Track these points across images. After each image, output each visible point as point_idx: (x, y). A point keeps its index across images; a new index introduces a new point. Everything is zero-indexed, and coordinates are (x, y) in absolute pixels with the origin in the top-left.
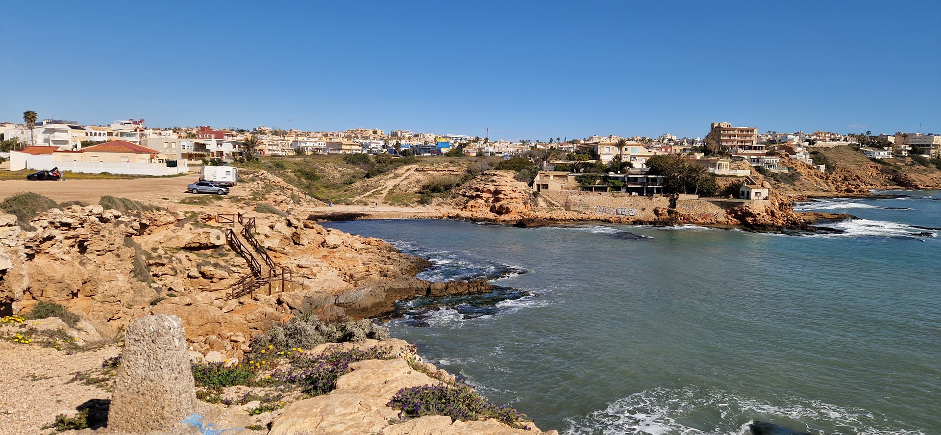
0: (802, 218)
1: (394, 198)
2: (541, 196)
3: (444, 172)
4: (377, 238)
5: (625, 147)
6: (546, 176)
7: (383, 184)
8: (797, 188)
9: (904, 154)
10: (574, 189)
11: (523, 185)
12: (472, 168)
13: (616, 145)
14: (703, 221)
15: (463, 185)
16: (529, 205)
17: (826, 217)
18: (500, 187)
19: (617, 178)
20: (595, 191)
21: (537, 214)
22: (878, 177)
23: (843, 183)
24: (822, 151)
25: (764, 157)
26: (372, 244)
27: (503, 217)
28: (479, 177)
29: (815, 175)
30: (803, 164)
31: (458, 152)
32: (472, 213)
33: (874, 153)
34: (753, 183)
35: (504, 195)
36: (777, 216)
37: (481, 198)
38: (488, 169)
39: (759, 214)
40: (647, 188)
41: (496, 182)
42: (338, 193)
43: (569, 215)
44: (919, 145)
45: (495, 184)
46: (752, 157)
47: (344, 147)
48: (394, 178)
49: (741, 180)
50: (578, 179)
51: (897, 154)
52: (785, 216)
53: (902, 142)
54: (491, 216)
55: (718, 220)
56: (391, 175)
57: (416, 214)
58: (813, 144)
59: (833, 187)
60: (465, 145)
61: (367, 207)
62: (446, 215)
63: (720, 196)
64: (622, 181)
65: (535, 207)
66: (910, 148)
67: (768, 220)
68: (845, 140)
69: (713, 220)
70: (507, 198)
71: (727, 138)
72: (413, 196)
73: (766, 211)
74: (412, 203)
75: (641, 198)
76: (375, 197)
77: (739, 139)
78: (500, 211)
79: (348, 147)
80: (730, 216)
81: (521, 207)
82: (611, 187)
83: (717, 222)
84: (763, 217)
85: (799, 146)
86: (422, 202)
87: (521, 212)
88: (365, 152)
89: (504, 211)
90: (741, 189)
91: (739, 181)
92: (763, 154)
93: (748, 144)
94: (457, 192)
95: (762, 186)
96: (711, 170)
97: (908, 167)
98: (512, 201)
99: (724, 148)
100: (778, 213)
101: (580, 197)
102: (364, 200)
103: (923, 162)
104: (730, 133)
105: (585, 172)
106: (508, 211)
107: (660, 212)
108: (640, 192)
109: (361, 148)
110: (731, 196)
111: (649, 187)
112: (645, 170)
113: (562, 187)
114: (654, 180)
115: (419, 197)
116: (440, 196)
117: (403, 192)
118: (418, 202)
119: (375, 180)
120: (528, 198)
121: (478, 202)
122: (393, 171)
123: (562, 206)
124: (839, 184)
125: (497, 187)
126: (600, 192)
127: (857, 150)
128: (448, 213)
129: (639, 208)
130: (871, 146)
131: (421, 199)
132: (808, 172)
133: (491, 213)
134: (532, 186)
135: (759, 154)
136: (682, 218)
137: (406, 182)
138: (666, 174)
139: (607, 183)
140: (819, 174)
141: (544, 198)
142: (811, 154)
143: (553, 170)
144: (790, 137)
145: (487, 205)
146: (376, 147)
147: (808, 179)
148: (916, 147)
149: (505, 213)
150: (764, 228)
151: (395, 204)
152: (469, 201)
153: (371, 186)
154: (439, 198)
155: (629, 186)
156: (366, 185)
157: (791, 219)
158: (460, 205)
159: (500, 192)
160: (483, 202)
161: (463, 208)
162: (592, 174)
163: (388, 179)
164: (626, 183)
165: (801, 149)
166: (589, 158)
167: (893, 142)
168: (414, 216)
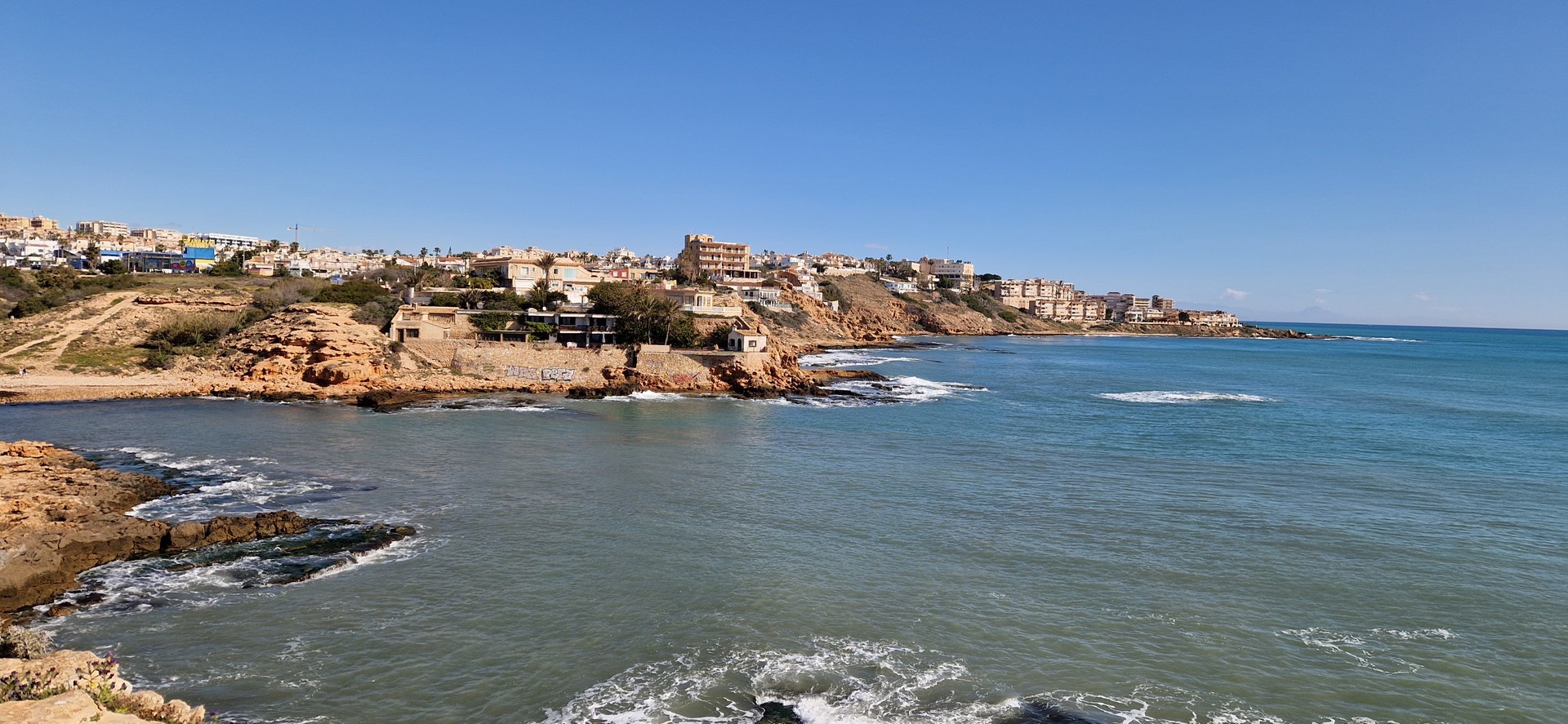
0: (811, 378)
1: (79, 357)
2: (405, 350)
3: (201, 306)
4: (40, 440)
5: (554, 267)
6: (415, 314)
7: (55, 330)
8: (804, 334)
9: (930, 288)
10: (468, 337)
11: (370, 331)
12: (264, 298)
13: (539, 264)
14: (677, 387)
15: (245, 331)
16: (382, 367)
17: (842, 375)
18: (323, 334)
19: (541, 319)
20: (504, 340)
21: (399, 382)
22: (902, 318)
23: (862, 327)
24: (834, 282)
25: (760, 288)
26: (27, 454)
27: (330, 390)
28: (279, 316)
29: (826, 315)
30: (810, 299)
31: (233, 268)
32: (264, 383)
33: (896, 286)
34: (746, 328)
35: (333, 348)
36: (779, 375)
37: (284, 354)
38: (298, 301)
39: (755, 373)
40: (591, 335)
41: (314, 324)
43: (459, 382)
44: (947, 276)
45: (314, 328)
46: (744, 288)
48: (82, 317)
49: (730, 322)
50: (475, 320)
51: (922, 287)
52: (789, 376)
53: (929, 271)
54: (306, 388)
55: (699, 383)
56: (77, 311)
57: (137, 389)
58: (823, 271)
59: (849, 332)
60: (249, 255)
62: (208, 389)
63: (701, 346)
64: (550, 324)
65: (395, 370)
66: (938, 280)
67: (767, 381)
68: (862, 266)
69: (692, 384)
70: (338, 355)
71: (709, 258)
72: (129, 353)
73: (765, 369)
74: (127, 367)
75: (581, 352)
76: (35, 357)
77: (726, 260)
78: (324, 379)
80: (715, 378)
81: (367, 371)
82: (532, 334)
83: (698, 387)
84: (761, 378)
85: (806, 273)
86: (151, 365)
87: (367, 380)
88: (13, 263)
89: (332, 379)
90: (731, 336)
91: (727, 324)
92: (758, 284)
93: (738, 268)
94: (232, 344)
95: (758, 331)
96: (687, 307)
97: (936, 305)
98: (347, 359)
99: (705, 273)
100: (780, 371)
101: (479, 351)
102: (8, 362)
103: (952, 299)
104: (712, 250)
105: (485, 308)
106: (340, 378)
107: (612, 374)
108: (580, 341)
109: (3, 256)
110: (717, 347)
111: (593, 333)
112: (588, 306)
113: (446, 335)
114: (602, 322)
115: (143, 355)
116: (193, 352)
117: (105, 346)
118: (140, 364)
119: (36, 322)
120: (381, 353)
121: (277, 363)
122: (80, 303)
123: (446, 367)
124: (857, 328)
125: (316, 334)
126: (512, 342)
127: (876, 280)
128: (212, 386)
129: (579, 368)
130: (893, 276)
131: (149, 359)
132: (818, 311)
133: (305, 383)
134: (389, 332)
135: (753, 284)
136: (646, 382)
137: (113, 325)
138: (619, 313)
139: (525, 327)
140: (832, 314)
141: (411, 353)
142: (820, 285)
143: (427, 304)
144: (793, 260)
145: (296, 368)
146: (39, 253)
147: (818, 321)
148: (944, 278)
149: (335, 383)
150: (762, 393)
151: (85, 370)
152: (258, 361)
153: (26, 334)
154: (191, 357)
155: (561, 332)
156: (11, 331)
157: (797, 379)
158: (239, 368)
159: (323, 344)
160: (288, 363)
161: (246, 374)
162: (497, 311)
163: (68, 319)
164: (557, 327)
165: (808, 278)
166: (493, 284)
167: (918, 271)
168: (132, 394)
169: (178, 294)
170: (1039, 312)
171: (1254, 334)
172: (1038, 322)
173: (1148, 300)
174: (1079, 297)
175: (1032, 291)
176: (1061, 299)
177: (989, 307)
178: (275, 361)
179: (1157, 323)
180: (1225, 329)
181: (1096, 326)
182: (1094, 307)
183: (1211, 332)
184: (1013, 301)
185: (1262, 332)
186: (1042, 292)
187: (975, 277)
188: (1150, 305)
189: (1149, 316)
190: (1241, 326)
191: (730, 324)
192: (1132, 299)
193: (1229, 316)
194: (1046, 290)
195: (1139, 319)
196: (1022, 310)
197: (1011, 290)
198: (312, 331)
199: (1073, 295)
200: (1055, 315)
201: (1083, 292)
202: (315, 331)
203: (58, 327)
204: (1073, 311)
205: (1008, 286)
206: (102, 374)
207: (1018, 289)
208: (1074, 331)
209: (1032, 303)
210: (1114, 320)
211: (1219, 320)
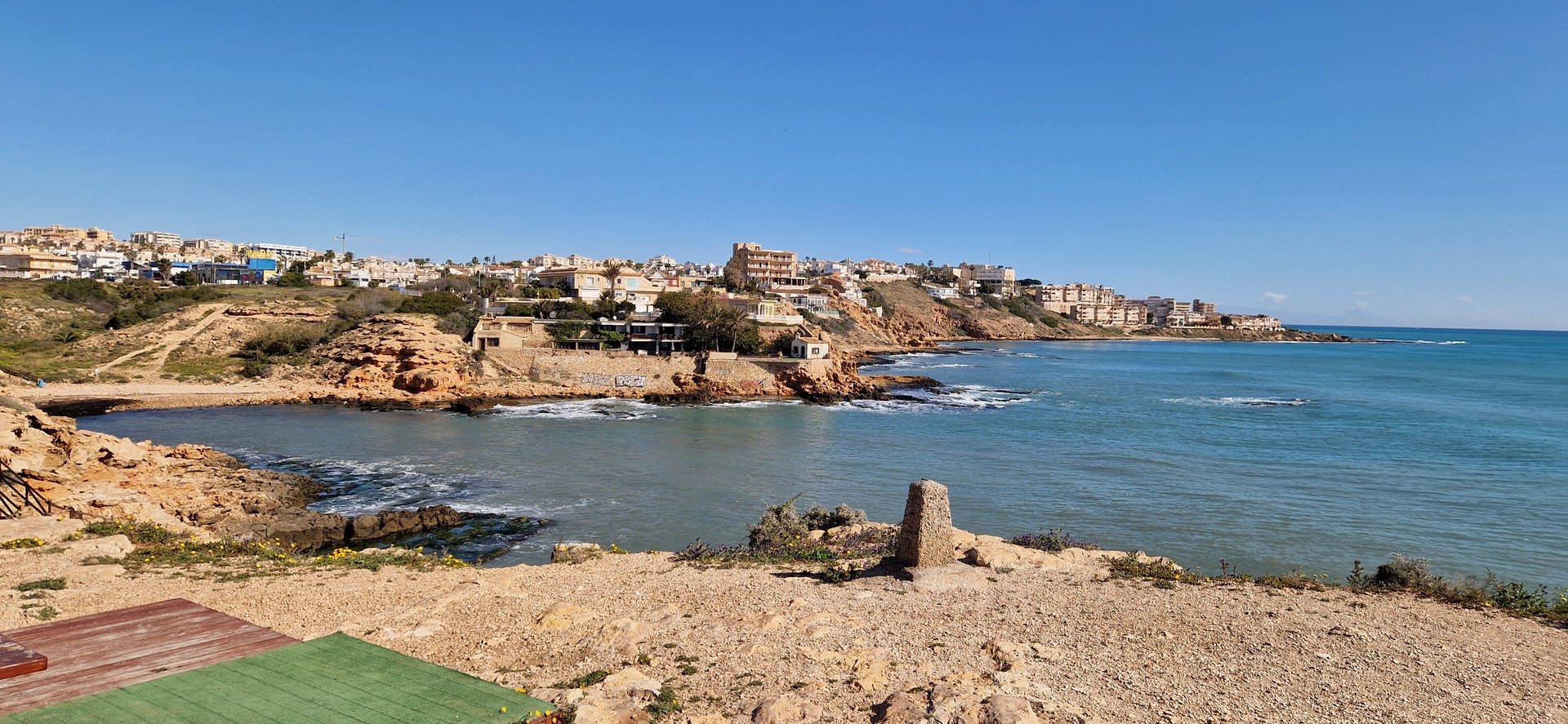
0: (871, 384)
1: (181, 366)
2: (487, 359)
3: (288, 317)
4: (199, 444)
5: (619, 277)
6: (494, 324)
7: (155, 340)
8: (852, 341)
9: (972, 293)
10: (543, 345)
11: (454, 341)
12: (347, 309)
13: (604, 274)
14: (744, 392)
15: (335, 341)
16: (467, 374)
17: (900, 381)
18: (411, 343)
19: (613, 328)
20: (579, 348)
21: (483, 388)
22: (944, 324)
23: (907, 333)
24: (877, 288)
25: (807, 295)
26: (190, 456)
27: (421, 397)
28: (366, 325)
29: (872, 321)
30: (856, 307)
31: (296, 277)
32: (359, 391)
33: (938, 291)
34: (808, 335)
35: (421, 357)
36: (841, 381)
37: (375, 363)
38: (382, 312)
39: (818, 379)
40: (661, 343)
41: (402, 334)
42: (51, 360)
43: (539, 389)
44: (989, 281)
45: (402, 338)
46: (793, 295)
47: (35, 265)
48: (179, 328)
49: (793, 330)
50: (550, 329)
51: (964, 292)
52: (850, 382)
53: (970, 277)
54: (399, 395)
55: (766, 389)
56: (173, 323)
57: (242, 396)
58: (865, 277)
59: (894, 338)
61: (127, 386)
62: (307, 396)
63: (765, 354)
64: (621, 333)
65: (478, 378)
66: (979, 285)
67: (830, 387)
68: (904, 272)
69: (758, 390)
70: (426, 363)
71: (757, 266)
72: (226, 362)
73: (828, 375)
74: (227, 376)
75: (652, 359)
76: (140, 366)
77: (773, 267)
78: (415, 386)
79: (46, 265)
80: (781, 384)
81: (454, 378)
82: (605, 342)
83: (764, 392)
84: (824, 384)
85: (849, 279)
86: (248, 374)
87: (455, 387)
88: (85, 275)
89: (422, 386)
90: (794, 344)
91: (790, 332)
92: (805, 291)
93: (785, 276)
94: (324, 353)
95: (820, 339)
96: (751, 316)
97: (978, 311)
98: (435, 367)
99: (754, 281)
100: (842, 377)
101: (555, 359)
102: (117, 372)
103: (994, 304)
104: (759, 258)
105: (558, 317)
106: (430, 385)
107: (682, 381)
108: (650, 349)
109: (76, 268)
110: (781, 354)
111: (663, 341)
112: (655, 315)
113: (524, 344)
114: (670, 331)
115: (240, 364)
116: (288, 362)
117: (203, 356)
118: (239, 373)
119: (135, 333)
120: (465, 361)
121: (369, 371)
122: (175, 314)
123: (525, 374)
124: (902, 334)
125: (405, 343)
126: (587, 351)
127: (918, 286)
128: (310, 393)
129: (651, 375)
130: (934, 282)
131: (247, 368)
132: (864, 317)
133: (397, 390)
134: (471, 341)
135: (800, 292)
136: (715, 388)
137: (208, 336)
138: (688, 322)
139: (598, 336)
140: (877, 320)
141: (492, 361)
142: (863, 291)
143: (502, 314)
144: (835, 266)
145: (387, 376)
146: (109, 265)
147: (864, 327)
148: (985, 284)
149: (425, 390)
150: (826, 398)
151: (189, 379)
152: (351, 369)
153: (128, 345)
154: (287, 366)
155: (633, 340)
156: (113, 342)
157: (859, 384)
158: (333, 376)
159: (412, 353)
160: (379, 371)
161: (339, 382)
162: (572, 321)
163: (166, 330)
164: (629, 336)
165: (851, 284)
166: (561, 294)
167: (959, 277)
168: (238, 401)
169: (266, 306)
170: (1080, 316)
171: (1296, 338)
172: (1079, 327)
173: (1188, 304)
174: (1119, 302)
175: (1073, 296)
176: (1102, 303)
177: (1030, 312)
178: (367, 369)
179: (1199, 327)
180: (1267, 333)
181: (1137, 331)
182: (1135, 312)
183: (1254, 336)
184: (1054, 305)
185: (1305, 335)
186: (1083, 296)
187: (1016, 282)
188: (1191, 309)
189: (1190, 320)
190: (1284, 329)
191: (793, 332)
192: (1173, 303)
193: (1272, 320)
194: (1087, 295)
195: (1181, 323)
196: (1063, 315)
197: (1052, 295)
198: (400, 340)
199: (1114, 299)
200: (1096, 320)
201: (1123, 297)
202: (404, 341)
203: (157, 337)
204: (1114, 315)
205: (1049, 291)
206: (205, 382)
207: (1059, 294)
208: (1116, 336)
209: (1073, 308)
210: (1156, 324)
211: (1262, 324)
